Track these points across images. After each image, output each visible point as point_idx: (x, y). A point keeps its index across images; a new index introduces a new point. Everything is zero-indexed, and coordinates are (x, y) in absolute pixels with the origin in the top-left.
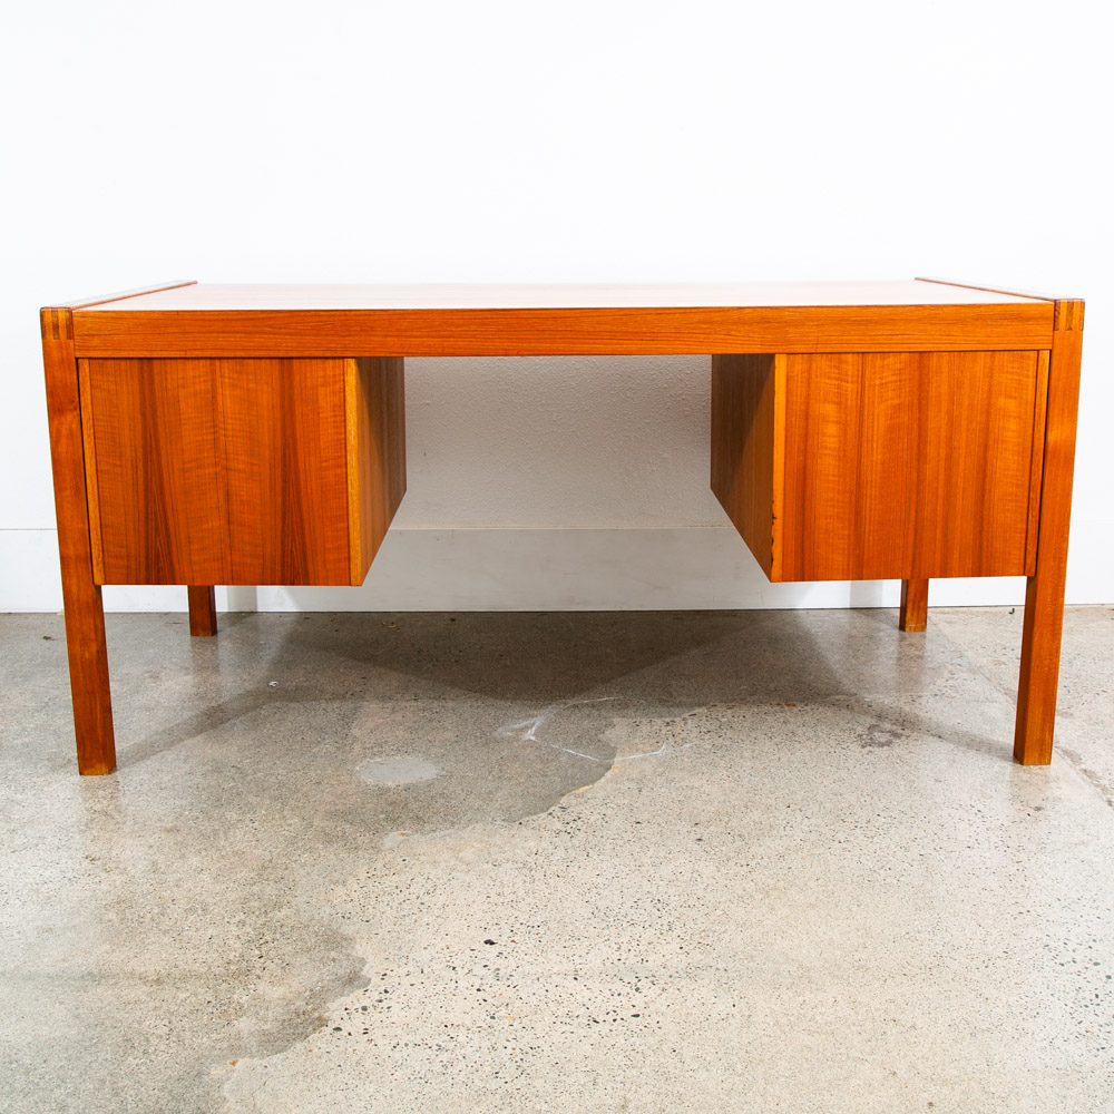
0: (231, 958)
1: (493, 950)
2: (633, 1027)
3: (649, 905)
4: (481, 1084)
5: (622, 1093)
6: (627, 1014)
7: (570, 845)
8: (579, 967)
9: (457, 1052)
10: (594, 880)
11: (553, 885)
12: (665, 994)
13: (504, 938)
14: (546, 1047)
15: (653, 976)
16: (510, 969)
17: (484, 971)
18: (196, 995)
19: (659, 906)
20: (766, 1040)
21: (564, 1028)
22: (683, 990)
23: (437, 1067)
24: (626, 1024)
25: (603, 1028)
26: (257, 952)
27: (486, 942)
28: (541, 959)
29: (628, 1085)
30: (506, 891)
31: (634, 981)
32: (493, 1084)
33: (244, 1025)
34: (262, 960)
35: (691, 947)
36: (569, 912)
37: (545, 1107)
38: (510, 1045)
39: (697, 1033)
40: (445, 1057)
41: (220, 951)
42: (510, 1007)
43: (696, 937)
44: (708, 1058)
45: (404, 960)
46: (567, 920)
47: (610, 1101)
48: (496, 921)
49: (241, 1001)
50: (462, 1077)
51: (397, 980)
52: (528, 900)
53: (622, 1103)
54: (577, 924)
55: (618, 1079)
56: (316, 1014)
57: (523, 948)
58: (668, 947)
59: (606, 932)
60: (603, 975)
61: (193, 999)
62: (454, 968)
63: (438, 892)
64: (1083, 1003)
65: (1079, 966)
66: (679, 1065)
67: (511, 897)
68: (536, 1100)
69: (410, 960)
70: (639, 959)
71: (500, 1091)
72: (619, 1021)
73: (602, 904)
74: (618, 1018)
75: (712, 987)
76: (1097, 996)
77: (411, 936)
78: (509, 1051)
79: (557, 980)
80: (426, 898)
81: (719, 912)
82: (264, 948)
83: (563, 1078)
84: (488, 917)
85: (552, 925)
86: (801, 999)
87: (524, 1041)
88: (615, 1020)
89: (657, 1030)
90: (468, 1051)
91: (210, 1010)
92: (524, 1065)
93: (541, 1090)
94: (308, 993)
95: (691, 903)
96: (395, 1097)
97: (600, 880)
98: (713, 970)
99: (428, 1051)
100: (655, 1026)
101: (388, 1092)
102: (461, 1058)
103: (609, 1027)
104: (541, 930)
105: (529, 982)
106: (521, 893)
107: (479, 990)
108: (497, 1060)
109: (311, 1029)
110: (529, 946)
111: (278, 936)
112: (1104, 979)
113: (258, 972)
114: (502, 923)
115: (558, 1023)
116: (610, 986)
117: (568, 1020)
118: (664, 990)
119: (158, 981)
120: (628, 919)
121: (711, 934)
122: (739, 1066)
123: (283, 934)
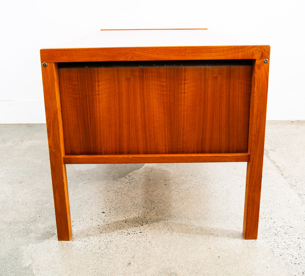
0: (31, 217)
1: (104, 214)
2: (139, 235)
3: (149, 202)
4: (95, 251)
5: (133, 253)
6: (138, 232)
7: (129, 186)
8: (127, 219)
9: (90, 242)
10: (135, 195)
11: (123, 197)
12: (149, 227)
13: (108, 211)
14: (114, 241)
15: (147, 222)
16: (108, 220)
17: (101, 220)
18: (20, 227)
19: (152, 202)
20: (176, 239)
21: (121, 236)
22: (155, 225)
23: (84, 246)
24: (137, 235)
25: (131, 236)
26: (39, 215)
27: (102, 213)
28: (117, 217)
29: (135, 251)
30: (110, 198)
31: (142, 223)
32: (98, 251)
33: (32, 235)
34: (40, 218)
35: (159, 214)
36: (126, 204)
37: (112, 257)
38: (104, 240)
39: (157, 237)
40: (86, 243)
41: (29, 215)
42: (106, 230)
43: (161, 211)
44: (159, 244)
45: (79, 217)
46: (126, 206)
47: (130, 256)
48: (106, 207)
49: (32, 229)
50: (90, 249)
51: (76, 223)
52: (116, 201)
53: (133, 256)
54: (128, 207)
55: (133, 250)
56: (53, 232)
57: (112, 214)
58: (153, 214)
59: (136, 210)
60: (133, 221)
61: (19, 228)
62: (92, 219)
63: (91, 199)
64: (266, 229)
65: (266, 219)
66: (150, 246)
67: (111, 200)
68: (109, 255)
69: (81, 217)
70: (144, 217)
71: (100, 253)
72: (136, 234)
73: (136, 202)
74: (136, 233)
75: (163, 224)
76: (270, 227)
77: (82, 211)
78: (104, 242)
79: (120, 223)
80: (88, 200)
81: (168, 204)
82: (41, 214)
83: (118, 249)
84: (104, 205)
85: (121, 208)
86: (187, 228)
87: (109, 239)
88: (134, 234)
89: (146, 236)
90: (93, 242)
91: (23, 231)
92: (108, 246)
93: (111, 252)
94: (51, 226)
95: (161, 202)
96: (71, 255)
97: (136, 195)
98: (164, 220)
99: (82, 242)
100: (145, 235)
101: (69, 253)
102: (90, 244)
103: (133, 235)
104: (118, 209)
105: (112, 223)
106: (114, 199)
107: (98, 225)
108: (100, 244)
109: (50, 236)
110: (114, 213)
111: (45, 211)
112: (273, 223)
113: (38, 221)
114: (108, 207)
115: (119, 234)
116: (135, 224)
117: (122, 234)
118: (149, 225)
119: (10, 224)
120: (143, 206)
121: (165, 210)
122: (167, 246)
123: (47, 210)
